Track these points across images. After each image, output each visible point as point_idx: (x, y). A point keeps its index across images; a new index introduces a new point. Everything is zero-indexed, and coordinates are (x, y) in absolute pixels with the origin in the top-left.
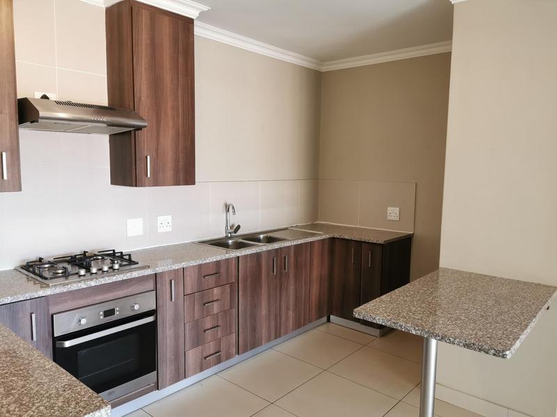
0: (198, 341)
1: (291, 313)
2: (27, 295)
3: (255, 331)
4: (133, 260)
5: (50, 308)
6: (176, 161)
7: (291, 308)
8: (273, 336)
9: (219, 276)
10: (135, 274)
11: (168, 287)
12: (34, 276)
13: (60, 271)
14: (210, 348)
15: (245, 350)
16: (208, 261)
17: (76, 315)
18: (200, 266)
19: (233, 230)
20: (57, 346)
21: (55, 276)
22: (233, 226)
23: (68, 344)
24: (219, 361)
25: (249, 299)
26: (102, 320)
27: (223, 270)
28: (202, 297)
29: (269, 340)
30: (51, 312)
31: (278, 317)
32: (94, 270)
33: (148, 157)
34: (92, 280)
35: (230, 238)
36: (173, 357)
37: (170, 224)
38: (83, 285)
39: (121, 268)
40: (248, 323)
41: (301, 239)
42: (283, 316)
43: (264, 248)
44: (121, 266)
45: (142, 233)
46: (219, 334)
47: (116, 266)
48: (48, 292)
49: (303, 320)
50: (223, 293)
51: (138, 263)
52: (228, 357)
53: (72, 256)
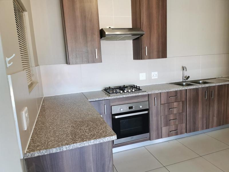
0: (167, 124)
1: (215, 119)
2: (103, 98)
3: (195, 124)
4: (140, 88)
5: (111, 103)
6: (158, 48)
7: (215, 116)
8: (205, 127)
9: (177, 97)
10: (140, 94)
11: (154, 100)
12: (107, 93)
13: (115, 91)
14: (173, 128)
15: (190, 132)
16: (171, 91)
17: (119, 107)
18: (168, 92)
19: (186, 78)
20: (113, 117)
21: (113, 93)
22: (186, 76)
23: (116, 117)
24: (177, 134)
25: (192, 109)
26: (128, 110)
27: (179, 95)
28: (169, 106)
29: (203, 129)
30: (111, 105)
31: (208, 119)
32: (125, 91)
33: (146, 47)
34: (124, 95)
35: (185, 82)
36: (156, 129)
37: (157, 75)
38: (121, 96)
39: (135, 91)
40: (192, 120)
41: (222, 82)
42: (211, 119)
43: (200, 86)
44: (135, 90)
45: (145, 79)
46: (177, 123)
47: (133, 91)
48: (110, 98)
49: (222, 122)
50: (178, 105)
51: (142, 90)
52: (181, 133)
53: (119, 87)
